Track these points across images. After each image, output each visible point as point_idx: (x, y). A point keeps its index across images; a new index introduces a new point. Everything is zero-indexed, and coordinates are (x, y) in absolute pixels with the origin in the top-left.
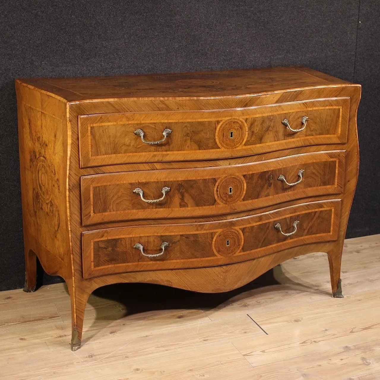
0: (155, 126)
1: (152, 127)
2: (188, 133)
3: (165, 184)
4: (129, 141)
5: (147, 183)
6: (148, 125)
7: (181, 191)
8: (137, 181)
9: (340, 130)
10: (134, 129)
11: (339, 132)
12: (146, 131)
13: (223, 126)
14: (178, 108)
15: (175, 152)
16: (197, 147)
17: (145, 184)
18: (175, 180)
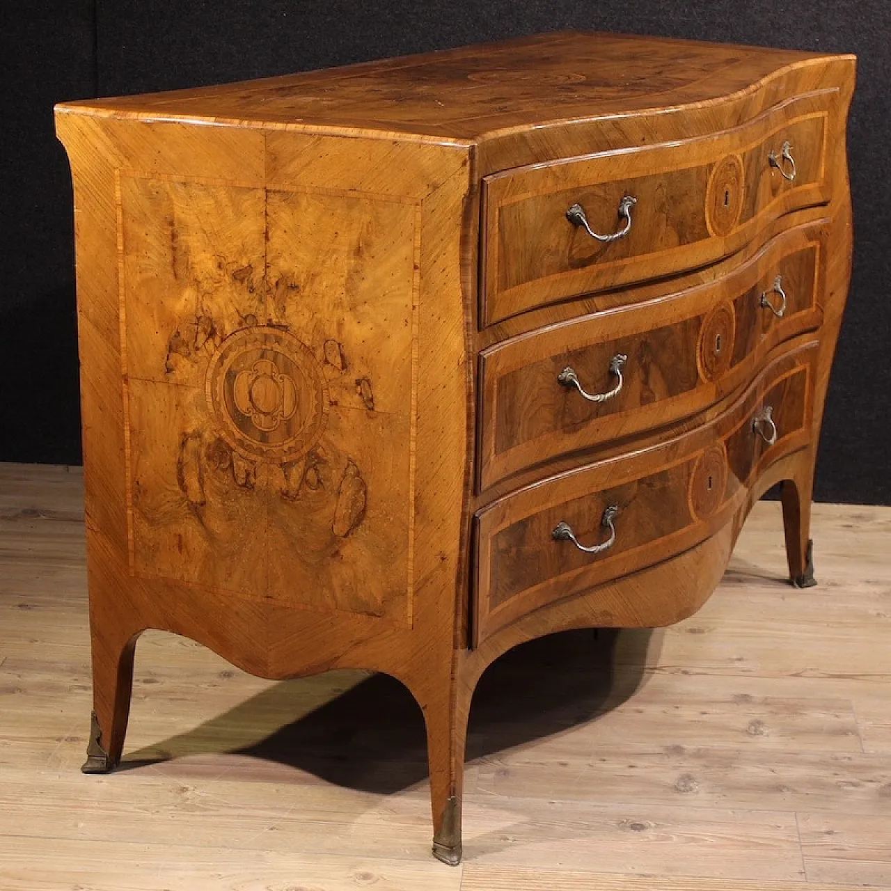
0: (605, 192)
1: (600, 196)
2: (664, 204)
3: (618, 346)
4: (557, 240)
5: (584, 352)
6: (592, 190)
7: (644, 361)
8: (565, 350)
9: (822, 170)
10: (566, 207)
11: (822, 175)
12: (587, 208)
13: (716, 178)
14: (644, 139)
15: (638, 258)
16: (675, 239)
17: (580, 354)
18: (634, 333)
